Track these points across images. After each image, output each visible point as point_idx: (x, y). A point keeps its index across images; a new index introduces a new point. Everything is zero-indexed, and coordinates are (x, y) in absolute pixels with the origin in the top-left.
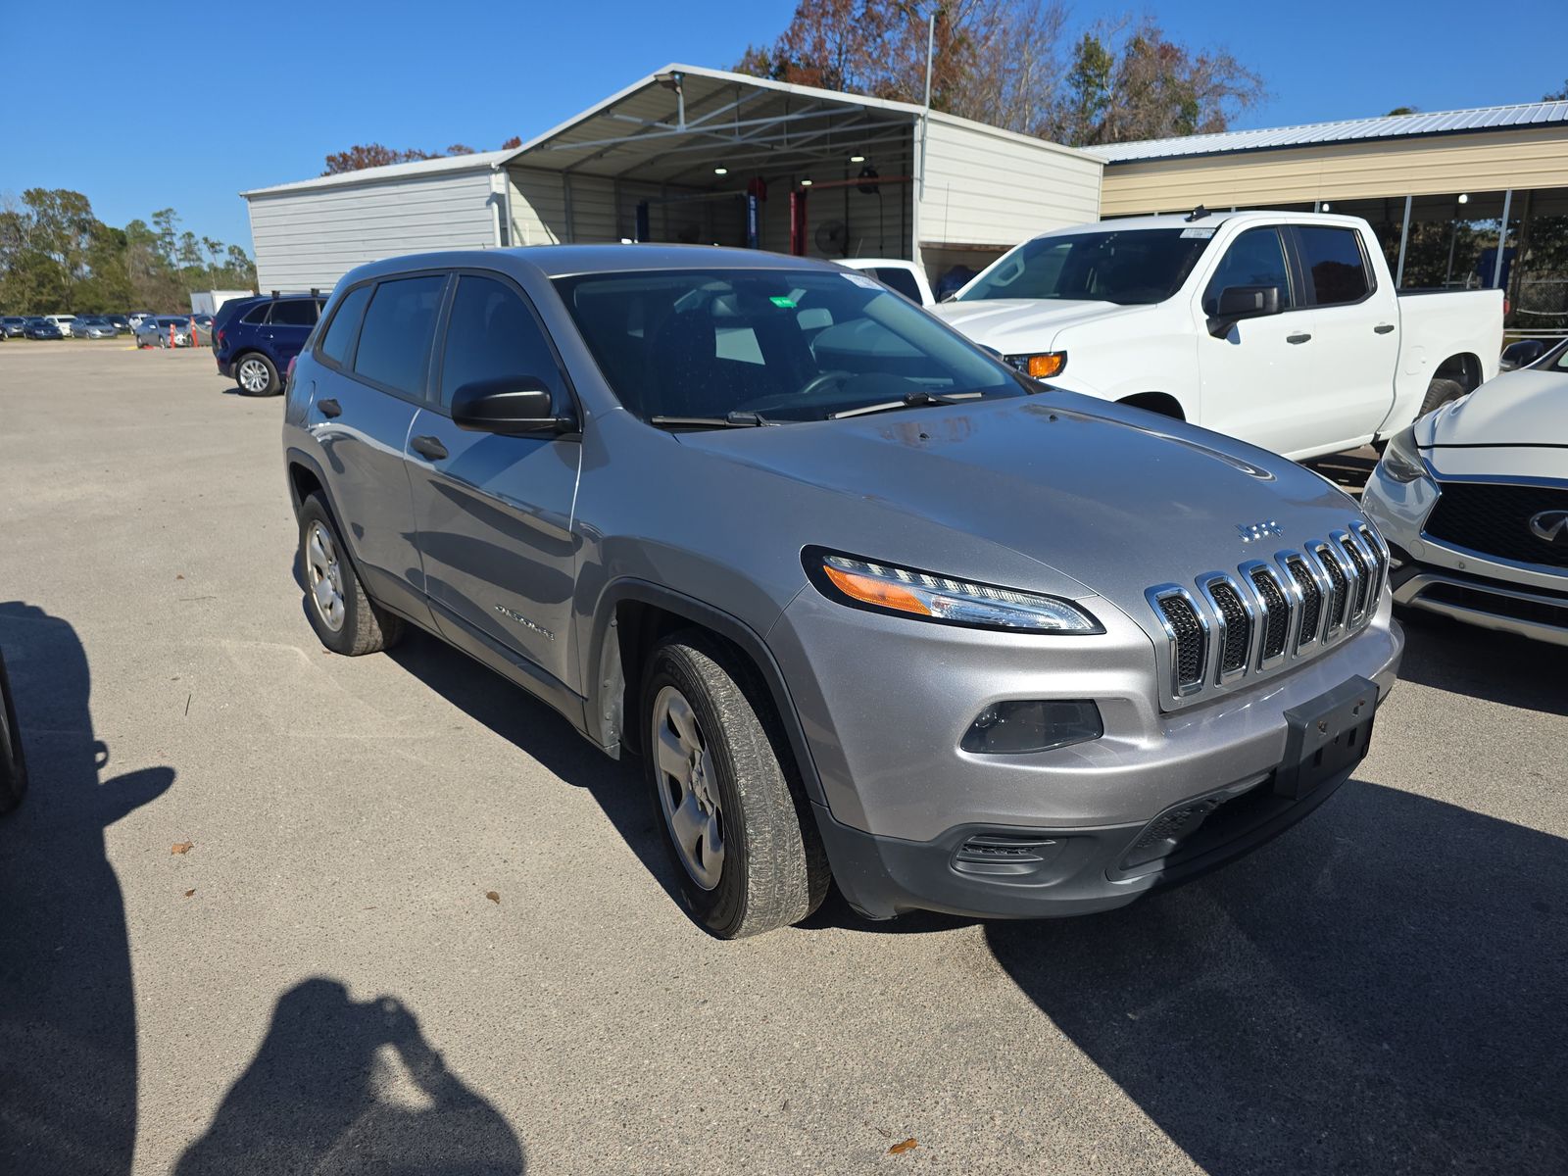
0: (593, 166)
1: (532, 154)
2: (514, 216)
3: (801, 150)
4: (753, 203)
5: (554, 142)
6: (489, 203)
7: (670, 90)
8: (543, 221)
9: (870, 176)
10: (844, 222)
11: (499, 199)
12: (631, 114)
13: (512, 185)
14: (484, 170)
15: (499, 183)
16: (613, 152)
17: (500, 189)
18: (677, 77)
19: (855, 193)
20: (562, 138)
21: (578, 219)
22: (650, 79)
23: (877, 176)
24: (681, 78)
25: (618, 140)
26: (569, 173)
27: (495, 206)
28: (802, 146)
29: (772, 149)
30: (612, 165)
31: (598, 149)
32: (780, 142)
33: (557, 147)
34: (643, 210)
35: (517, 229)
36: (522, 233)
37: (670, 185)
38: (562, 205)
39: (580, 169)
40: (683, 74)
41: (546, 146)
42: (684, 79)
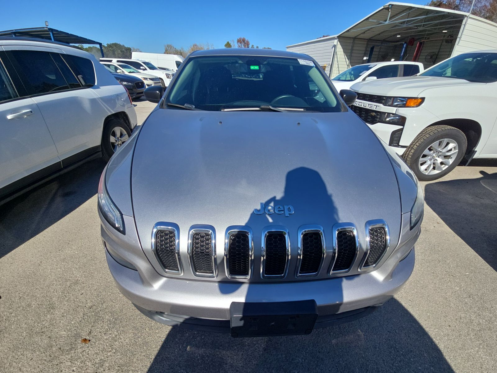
0: (362, 36)
1: (346, 33)
2: (337, 51)
3: (426, 29)
4: (405, 46)
5: (352, 29)
6: (332, 48)
7: (387, 11)
8: (344, 52)
9: (451, 37)
10: (437, 53)
11: (335, 46)
12: (375, 19)
13: (338, 42)
14: (334, 39)
15: (336, 42)
16: (368, 31)
17: (335, 43)
18: (390, 6)
19: (444, 43)
20: (354, 28)
21: (354, 51)
22: (382, 7)
23: (453, 37)
24: (392, 6)
25: (373, 27)
26: (355, 38)
27: (334, 48)
28: (427, 27)
29: (417, 29)
30: (368, 36)
31: (364, 31)
32: (420, 26)
33: (352, 31)
34: (372, 49)
35: (337, 54)
36: (338, 55)
37: (384, 41)
38: (350, 48)
39: (358, 37)
40: (392, 5)
41: (349, 31)
42: (393, 7)
